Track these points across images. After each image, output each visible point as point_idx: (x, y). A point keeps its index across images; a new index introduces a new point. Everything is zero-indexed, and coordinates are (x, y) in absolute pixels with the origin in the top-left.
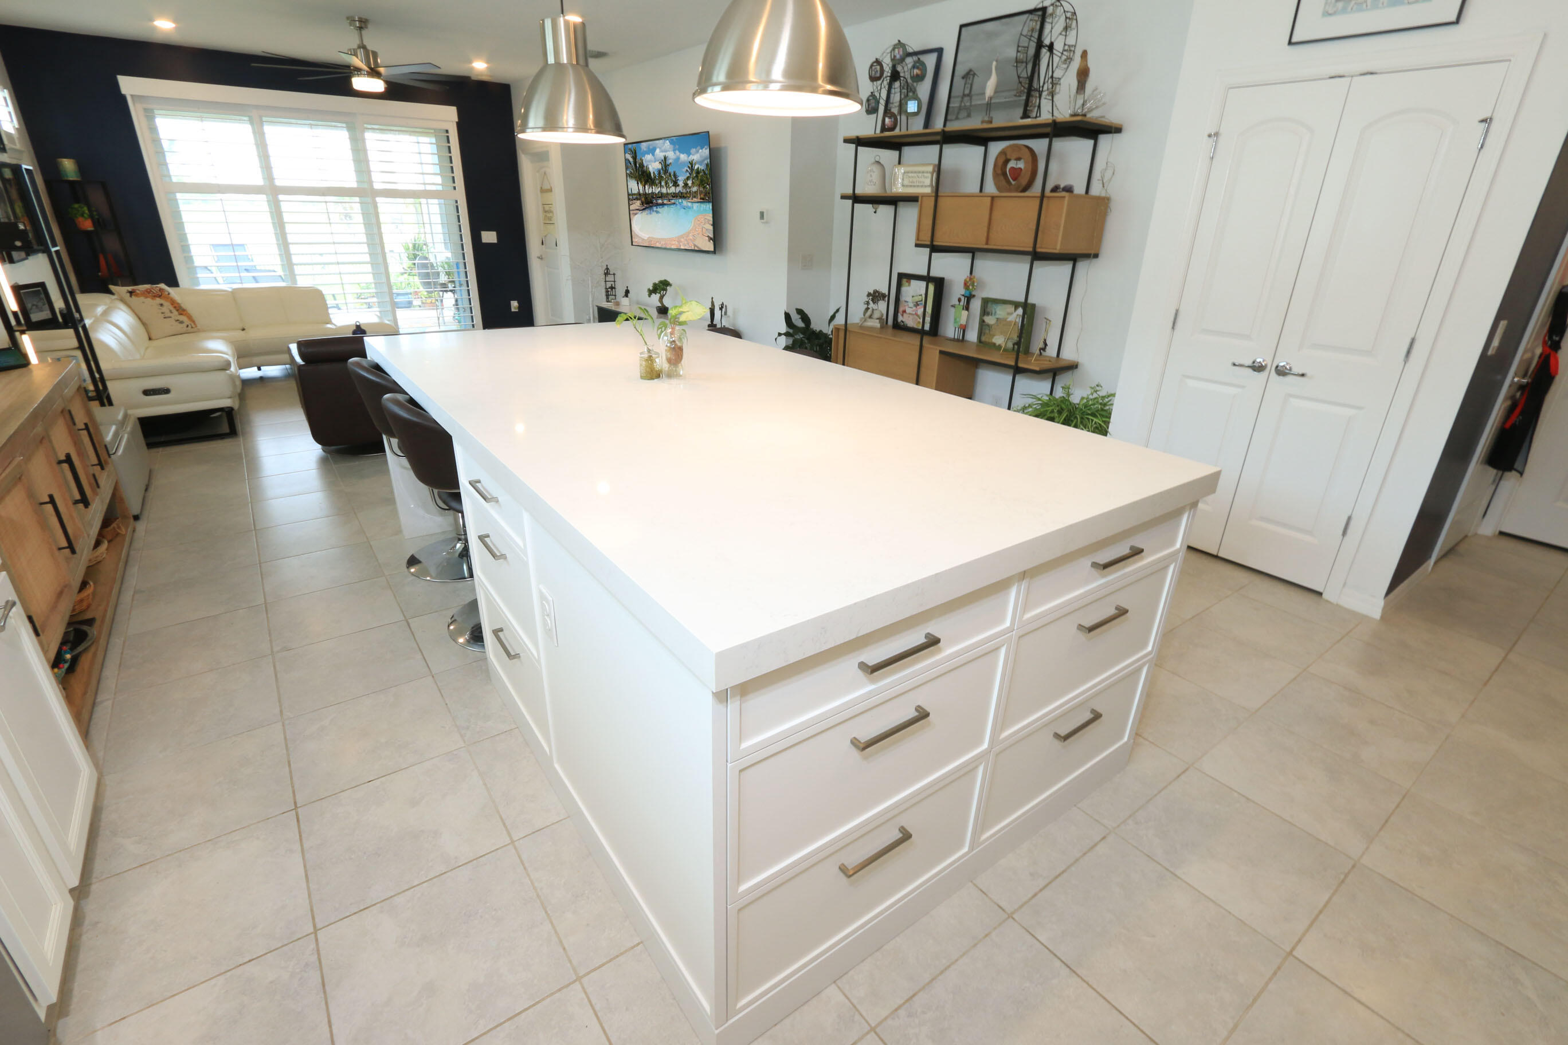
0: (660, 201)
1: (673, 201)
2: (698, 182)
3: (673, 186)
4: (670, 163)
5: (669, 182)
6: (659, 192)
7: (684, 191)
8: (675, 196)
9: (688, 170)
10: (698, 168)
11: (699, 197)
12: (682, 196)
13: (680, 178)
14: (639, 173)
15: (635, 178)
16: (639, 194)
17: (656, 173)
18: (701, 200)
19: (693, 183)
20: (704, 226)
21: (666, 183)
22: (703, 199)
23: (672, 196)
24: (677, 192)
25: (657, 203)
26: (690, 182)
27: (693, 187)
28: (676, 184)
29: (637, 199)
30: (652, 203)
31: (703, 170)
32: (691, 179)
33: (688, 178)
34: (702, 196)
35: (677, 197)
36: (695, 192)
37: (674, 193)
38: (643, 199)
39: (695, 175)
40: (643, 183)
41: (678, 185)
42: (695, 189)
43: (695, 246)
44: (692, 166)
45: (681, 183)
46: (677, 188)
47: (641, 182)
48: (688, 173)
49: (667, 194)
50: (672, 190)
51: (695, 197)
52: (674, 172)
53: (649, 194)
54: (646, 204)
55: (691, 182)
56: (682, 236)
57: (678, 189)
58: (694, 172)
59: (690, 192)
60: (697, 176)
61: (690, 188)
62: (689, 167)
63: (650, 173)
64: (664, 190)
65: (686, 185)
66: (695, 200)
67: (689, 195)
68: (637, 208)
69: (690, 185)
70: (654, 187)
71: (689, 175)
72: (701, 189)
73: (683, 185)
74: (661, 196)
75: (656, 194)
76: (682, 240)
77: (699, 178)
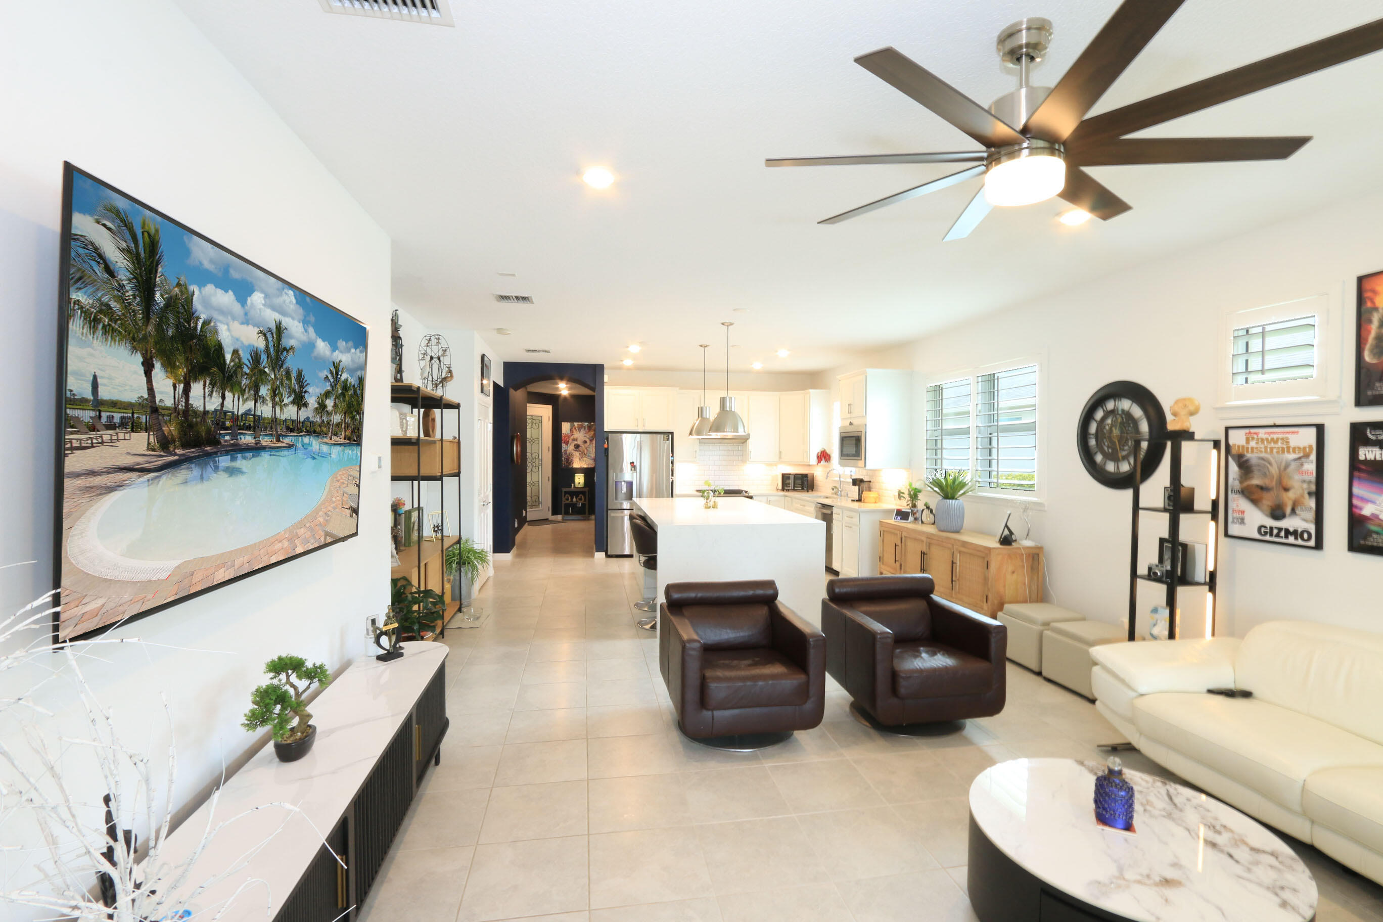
0: (247, 439)
1: (288, 440)
2: (344, 406)
3: (293, 402)
4: (292, 348)
5: (284, 391)
6: (247, 413)
7: (318, 419)
8: (295, 427)
9: (330, 377)
10: (347, 380)
11: (343, 435)
12: (311, 429)
13: (310, 389)
14: (159, 328)
15: (136, 341)
16: (151, 406)
17: (245, 357)
18: (347, 441)
19: (335, 405)
20: (346, 490)
21: (275, 393)
22: (349, 439)
23: (288, 428)
24: (302, 420)
25: (238, 445)
26: (330, 403)
27: (336, 414)
28: (299, 400)
29: (135, 427)
30: (215, 442)
31: (354, 386)
32: (333, 397)
33: (327, 395)
34: (348, 433)
35: (299, 431)
36: (338, 425)
37: (293, 421)
38: (171, 429)
39: (340, 391)
40: (182, 372)
41: (306, 405)
42: (337, 418)
43: (327, 534)
44: (337, 373)
45: (312, 401)
46: (302, 409)
47: (169, 366)
48: (328, 384)
49: (274, 421)
50: (290, 412)
51: (336, 434)
52: (300, 373)
53: (206, 413)
54: (184, 446)
55: (332, 404)
56: (301, 523)
57: (305, 414)
58: (339, 386)
59: (328, 423)
60: (343, 394)
61: (329, 414)
62: (331, 373)
63: (219, 348)
64: (266, 411)
65: (322, 407)
66: (336, 439)
67: (325, 429)
68: (129, 461)
69: (330, 408)
70: (228, 395)
71: (329, 388)
72: (348, 419)
73: (317, 406)
74: (256, 424)
75: (235, 418)
76: (302, 531)
77: (347, 398)
